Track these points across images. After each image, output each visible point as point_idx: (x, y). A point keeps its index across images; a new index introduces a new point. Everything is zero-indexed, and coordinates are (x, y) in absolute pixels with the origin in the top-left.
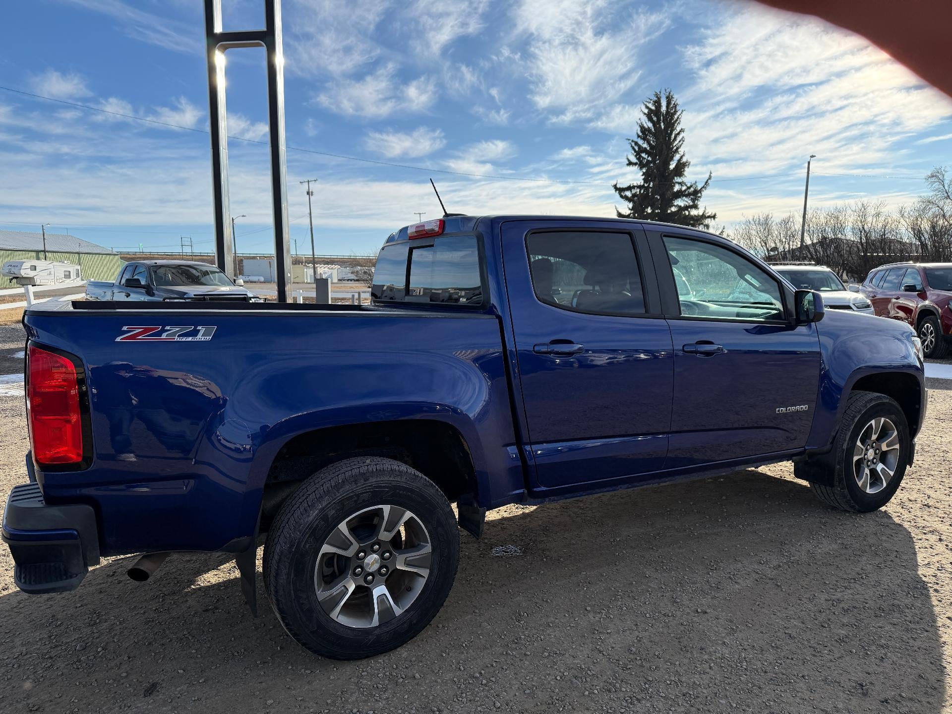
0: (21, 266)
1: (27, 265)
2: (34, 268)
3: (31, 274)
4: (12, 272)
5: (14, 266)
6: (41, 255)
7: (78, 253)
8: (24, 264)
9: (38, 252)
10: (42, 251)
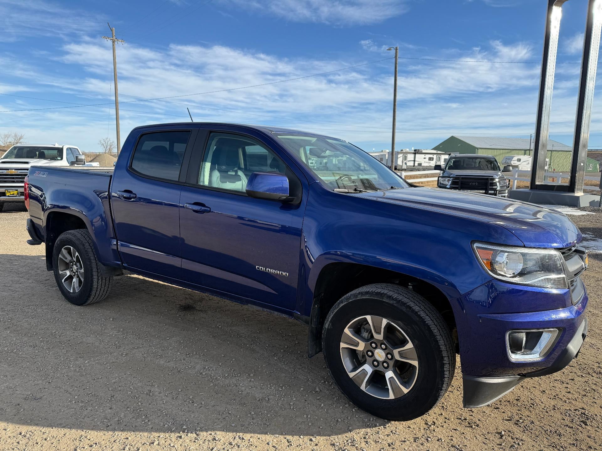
0: (512, 159)
1: (515, 158)
2: (519, 160)
3: (517, 163)
4: (507, 162)
5: (509, 159)
6: (528, 152)
7: (551, 151)
8: (514, 157)
9: (525, 150)
10: (528, 150)
